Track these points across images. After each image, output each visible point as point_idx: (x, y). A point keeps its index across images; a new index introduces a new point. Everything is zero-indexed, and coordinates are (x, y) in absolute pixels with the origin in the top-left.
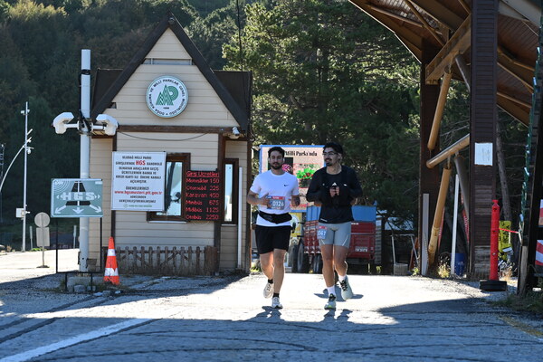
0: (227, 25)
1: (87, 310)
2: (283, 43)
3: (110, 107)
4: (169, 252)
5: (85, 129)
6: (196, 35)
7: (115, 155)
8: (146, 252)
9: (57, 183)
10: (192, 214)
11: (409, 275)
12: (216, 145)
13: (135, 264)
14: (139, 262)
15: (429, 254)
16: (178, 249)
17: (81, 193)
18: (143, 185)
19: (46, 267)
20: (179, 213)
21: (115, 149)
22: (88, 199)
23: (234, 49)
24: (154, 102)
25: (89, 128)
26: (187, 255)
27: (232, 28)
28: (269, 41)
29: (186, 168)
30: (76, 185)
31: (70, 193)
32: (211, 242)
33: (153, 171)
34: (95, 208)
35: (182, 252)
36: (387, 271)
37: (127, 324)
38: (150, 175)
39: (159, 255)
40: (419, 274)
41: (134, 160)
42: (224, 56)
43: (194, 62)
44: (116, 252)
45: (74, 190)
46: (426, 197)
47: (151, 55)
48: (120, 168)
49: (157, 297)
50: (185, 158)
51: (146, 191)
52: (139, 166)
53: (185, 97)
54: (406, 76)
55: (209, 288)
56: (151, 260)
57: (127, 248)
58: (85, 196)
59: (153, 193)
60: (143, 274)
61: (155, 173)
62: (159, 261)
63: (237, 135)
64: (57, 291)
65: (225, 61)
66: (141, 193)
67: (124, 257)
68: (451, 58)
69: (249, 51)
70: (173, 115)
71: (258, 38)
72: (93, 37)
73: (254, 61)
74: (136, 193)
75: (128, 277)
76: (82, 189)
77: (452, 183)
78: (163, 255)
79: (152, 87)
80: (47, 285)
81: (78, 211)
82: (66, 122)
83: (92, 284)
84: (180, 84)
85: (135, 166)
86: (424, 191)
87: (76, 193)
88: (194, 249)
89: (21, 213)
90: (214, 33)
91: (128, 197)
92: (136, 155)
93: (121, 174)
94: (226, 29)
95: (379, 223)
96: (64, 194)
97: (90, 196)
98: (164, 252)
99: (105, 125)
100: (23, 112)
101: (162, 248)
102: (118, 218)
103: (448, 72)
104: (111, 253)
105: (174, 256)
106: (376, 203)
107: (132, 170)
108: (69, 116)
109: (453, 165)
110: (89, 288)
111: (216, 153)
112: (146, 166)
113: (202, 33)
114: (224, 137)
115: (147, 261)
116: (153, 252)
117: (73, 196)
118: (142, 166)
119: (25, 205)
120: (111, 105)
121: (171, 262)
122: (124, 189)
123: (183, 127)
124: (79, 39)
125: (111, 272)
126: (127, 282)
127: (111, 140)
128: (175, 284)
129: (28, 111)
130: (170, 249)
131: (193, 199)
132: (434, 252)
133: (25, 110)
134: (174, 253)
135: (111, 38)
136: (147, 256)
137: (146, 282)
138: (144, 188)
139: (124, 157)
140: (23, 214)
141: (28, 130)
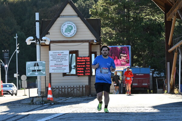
0: (91, 2)
1: (41, 111)
2: (112, 7)
3: (47, 34)
4: (71, 88)
5: (38, 43)
6: (79, 6)
7: (50, 52)
8: (63, 88)
9: (28, 64)
10: (80, 73)
11: (163, 93)
12: (88, 47)
13: (59, 93)
14: (60, 92)
15: (170, 85)
16: (75, 86)
17: (37, 67)
18: (61, 63)
19: (26, 95)
20: (75, 73)
21: (50, 50)
22: (40, 69)
23: (94, 10)
24: (64, 32)
25: (40, 42)
26: (78, 89)
27: (93, 3)
28: (107, 7)
29: (77, 56)
30: (35, 64)
31: (33, 67)
32: (87, 84)
33: (64, 58)
34: (43, 72)
35: (77, 88)
36: (155, 92)
37: (56, 115)
38: (63, 59)
39: (68, 89)
40: (167, 93)
41: (57, 54)
42: (90, 13)
43: (79, 16)
44: (51, 89)
45: (35, 66)
46: (168, 63)
47: (62, 14)
48: (52, 57)
49: (67, 105)
50: (76, 52)
51: (62, 65)
52: (59, 56)
53: (76, 29)
54: (159, 18)
55: (87, 101)
56: (65, 91)
57: (56, 87)
58: (39, 68)
59: (65, 66)
60: (62, 96)
61: (65, 58)
62: (68, 91)
63: (96, 43)
64: (30, 104)
65: (91, 15)
66: (60, 66)
67: (55, 90)
68: (176, 10)
69: (99, 11)
70: (71, 36)
71: (103, 6)
72: (40, 8)
73: (101, 15)
74: (58, 66)
75: (56, 98)
76: (38, 65)
77: (178, 58)
78: (69, 89)
79: (63, 26)
80: (26, 102)
81: (36, 74)
82: (31, 40)
83: (43, 101)
84: (74, 24)
85: (58, 56)
86: (168, 61)
87: (35, 67)
88: (81, 86)
89: (16, 75)
90: (86, 5)
91: (55, 68)
92: (58, 52)
93: (52, 59)
94: (90, 3)
95: (151, 74)
96: (31, 67)
97: (41, 68)
98: (70, 88)
99: (45, 41)
100: (15, 37)
101: (69, 87)
102: (52, 76)
103: (175, 16)
104: (50, 89)
105: (73, 89)
106: (150, 67)
107: (57, 58)
108: (32, 38)
109: (178, 51)
110: (42, 102)
111: (88, 50)
112: (62, 56)
113: (81, 5)
114: (91, 44)
115: (63, 92)
116: (66, 88)
117: (34, 68)
118: (60, 56)
119: (17, 72)
120: (48, 33)
121: (72, 91)
122: (54, 65)
123: (75, 40)
124: (35, 9)
125: (50, 96)
126: (56, 100)
127: (48, 47)
128: (74, 100)
129: (17, 37)
130: (72, 87)
131: (80, 68)
132: (172, 84)
133: (16, 36)
134: (74, 88)
135: (47, 8)
136: (63, 90)
137: (63, 100)
138: (61, 64)
139: (53, 53)
140: (17, 76)
141: (17, 44)
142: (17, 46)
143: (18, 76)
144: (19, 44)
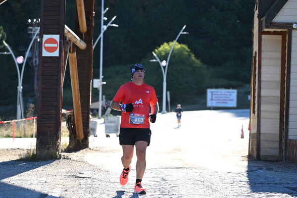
89: (97, 83)
119: (101, 77)
140: (99, 84)
141: (105, 9)
142: (103, 12)
143: (103, 85)
144: (107, 9)
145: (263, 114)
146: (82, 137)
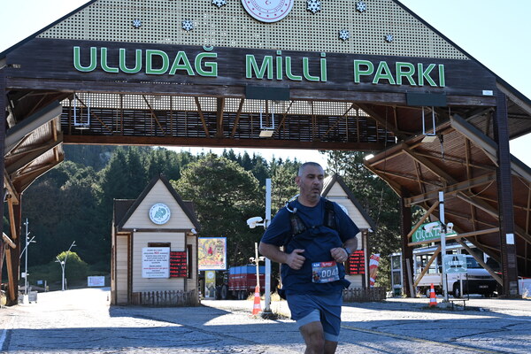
43: (349, 198)
89: (24, 275)
100: (25, 224)
119: (26, 271)
129: (28, 223)
142: (27, 235)
143: (27, 276)
144: (30, 232)
145: (118, 280)
146: (14, 298)
